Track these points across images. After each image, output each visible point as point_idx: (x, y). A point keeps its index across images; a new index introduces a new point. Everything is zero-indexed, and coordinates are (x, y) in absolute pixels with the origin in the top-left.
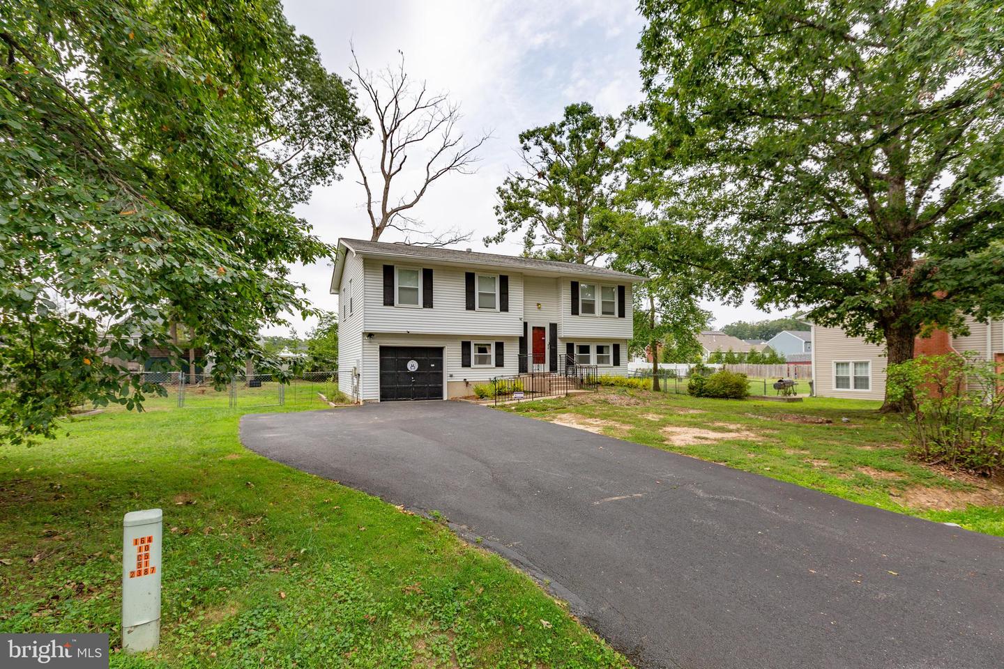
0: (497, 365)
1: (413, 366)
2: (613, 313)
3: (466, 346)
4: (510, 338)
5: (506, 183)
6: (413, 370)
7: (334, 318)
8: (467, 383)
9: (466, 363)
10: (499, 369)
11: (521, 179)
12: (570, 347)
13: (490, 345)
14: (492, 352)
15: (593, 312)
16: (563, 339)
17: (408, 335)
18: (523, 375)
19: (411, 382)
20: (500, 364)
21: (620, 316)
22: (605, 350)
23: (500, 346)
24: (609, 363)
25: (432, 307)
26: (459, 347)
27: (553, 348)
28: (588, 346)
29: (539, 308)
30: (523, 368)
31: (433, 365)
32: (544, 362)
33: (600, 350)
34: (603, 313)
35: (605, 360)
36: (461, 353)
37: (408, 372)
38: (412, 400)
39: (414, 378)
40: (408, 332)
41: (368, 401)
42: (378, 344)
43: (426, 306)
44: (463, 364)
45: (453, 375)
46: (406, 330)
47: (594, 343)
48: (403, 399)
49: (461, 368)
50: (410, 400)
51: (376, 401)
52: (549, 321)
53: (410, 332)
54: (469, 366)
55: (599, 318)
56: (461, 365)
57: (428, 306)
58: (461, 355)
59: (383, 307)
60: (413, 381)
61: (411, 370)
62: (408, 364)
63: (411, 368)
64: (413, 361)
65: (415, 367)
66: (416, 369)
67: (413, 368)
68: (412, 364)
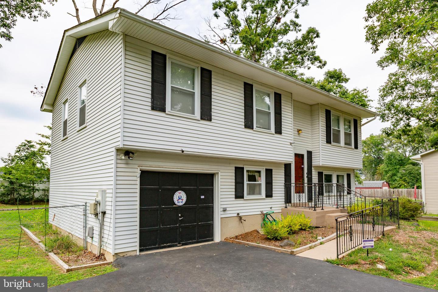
2: (350, 145)
3: (239, 171)
4: (277, 164)
7: (32, 146)
8: (240, 218)
9: (239, 195)
10: (269, 200)
12: (320, 174)
14: (262, 180)
17: (182, 156)
18: (289, 206)
19: (176, 221)
20: (269, 195)
21: (355, 148)
23: (269, 172)
25: (210, 120)
26: (232, 174)
27: (309, 176)
28: (331, 175)
29: (299, 134)
30: (288, 199)
31: (203, 197)
32: (303, 192)
34: (345, 143)
35: (342, 189)
36: (234, 181)
37: (175, 207)
38: (179, 245)
39: (180, 215)
40: (183, 151)
41: (121, 255)
42: (138, 166)
43: (205, 118)
44: (236, 195)
45: (228, 209)
46: (180, 149)
47: (336, 172)
48: (168, 244)
49: (234, 199)
50: (176, 246)
51: (133, 254)
52: (306, 148)
53: (185, 152)
54: (242, 197)
55: (343, 148)
56: (234, 196)
57: (207, 118)
58: (234, 184)
59: (151, 111)
60: (180, 219)
61: (179, 204)
62: (174, 195)
63: (178, 200)
64: (181, 191)
65: (182, 200)
66: (184, 202)
67: (180, 201)
68: (180, 195)
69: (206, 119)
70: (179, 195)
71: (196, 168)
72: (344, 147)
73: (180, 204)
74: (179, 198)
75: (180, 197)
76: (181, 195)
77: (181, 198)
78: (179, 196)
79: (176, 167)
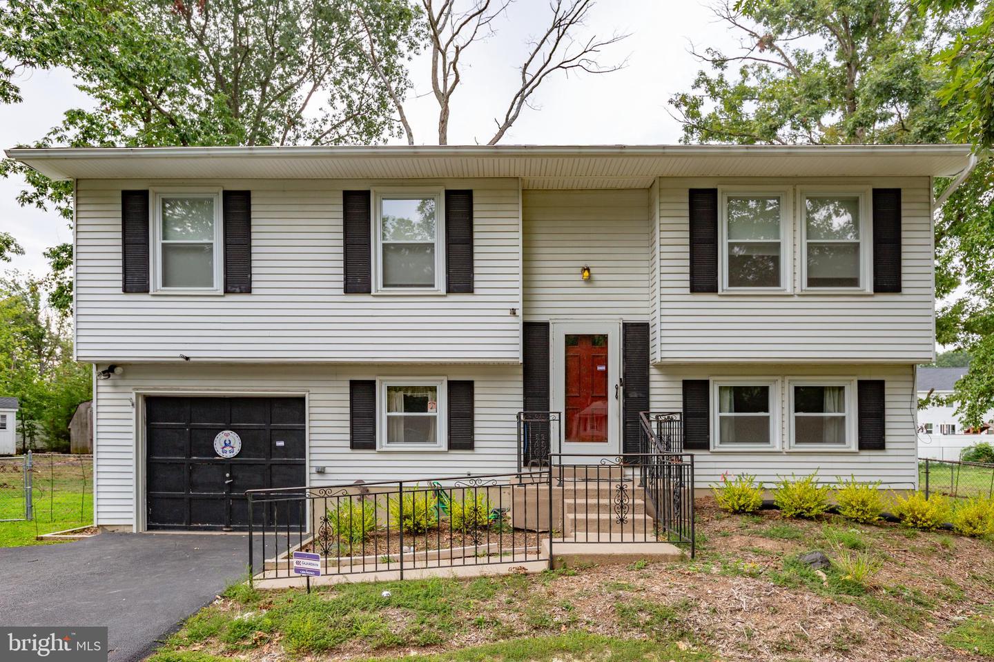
0: (452, 446)
1: (227, 444)
2: (854, 282)
3: (362, 392)
4: (495, 370)
5: (697, 85)
6: (228, 454)
9: (362, 438)
10: (460, 456)
11: (720, 63)
12: (695, 391)
13: (433, 389)
14: (440, 409)
15: (772, 278)
16: (668, 368)
17: (186, 367)
19: (221, 485)
20: (462, 438)
21: (879, 288)
22: (829, 401)
23: (462, 393)
24: (841, 439)
25: (248, 291)
26: (342, 396)
27: (634, 395)
28: (765, 390)
29: (589, 280)
30: (536, 453)
31: (280, 444)
32: (603, 438)
33: (808, 399)
34: (812, 282)
35: (830, 431)
36: (348, 411)
37: (218, 460)
38: (224, 529)
39: (228, 475)
40: (187, 358)
41: (110, 529)
42: (134, 389)
43: (234, 289)
44: (352, 440)
45: (328, 470)
46: (178, 354)
47: (787, 379)
48: (205, 525)
49: (349, 450)
50: (220, 529)
51: (127, 530)
52: (622, 316)
53: (191, 359)
54: (371, 446)
55: (796, 299)
56: (348, 444)
57: (240, 288)
58: (348, 417)
59: (124, 295)
60: (227, 482)
61: (225, 454)
62: (216, 439)
63: (223, 448)
64: (229, 432)
65: (233, 447)
66: (236, 451)
67: (228, 449)
68: (227, 439)
69: (238, 290)
70: (225, 438)
71: (248, 388)
72: (799, 295)
73: (229, 455)
74: (225, 444)
75: (227, 442)
76: (230, 438)
77: (230, 443)
78: (225, 441)
79: (206, 388)
